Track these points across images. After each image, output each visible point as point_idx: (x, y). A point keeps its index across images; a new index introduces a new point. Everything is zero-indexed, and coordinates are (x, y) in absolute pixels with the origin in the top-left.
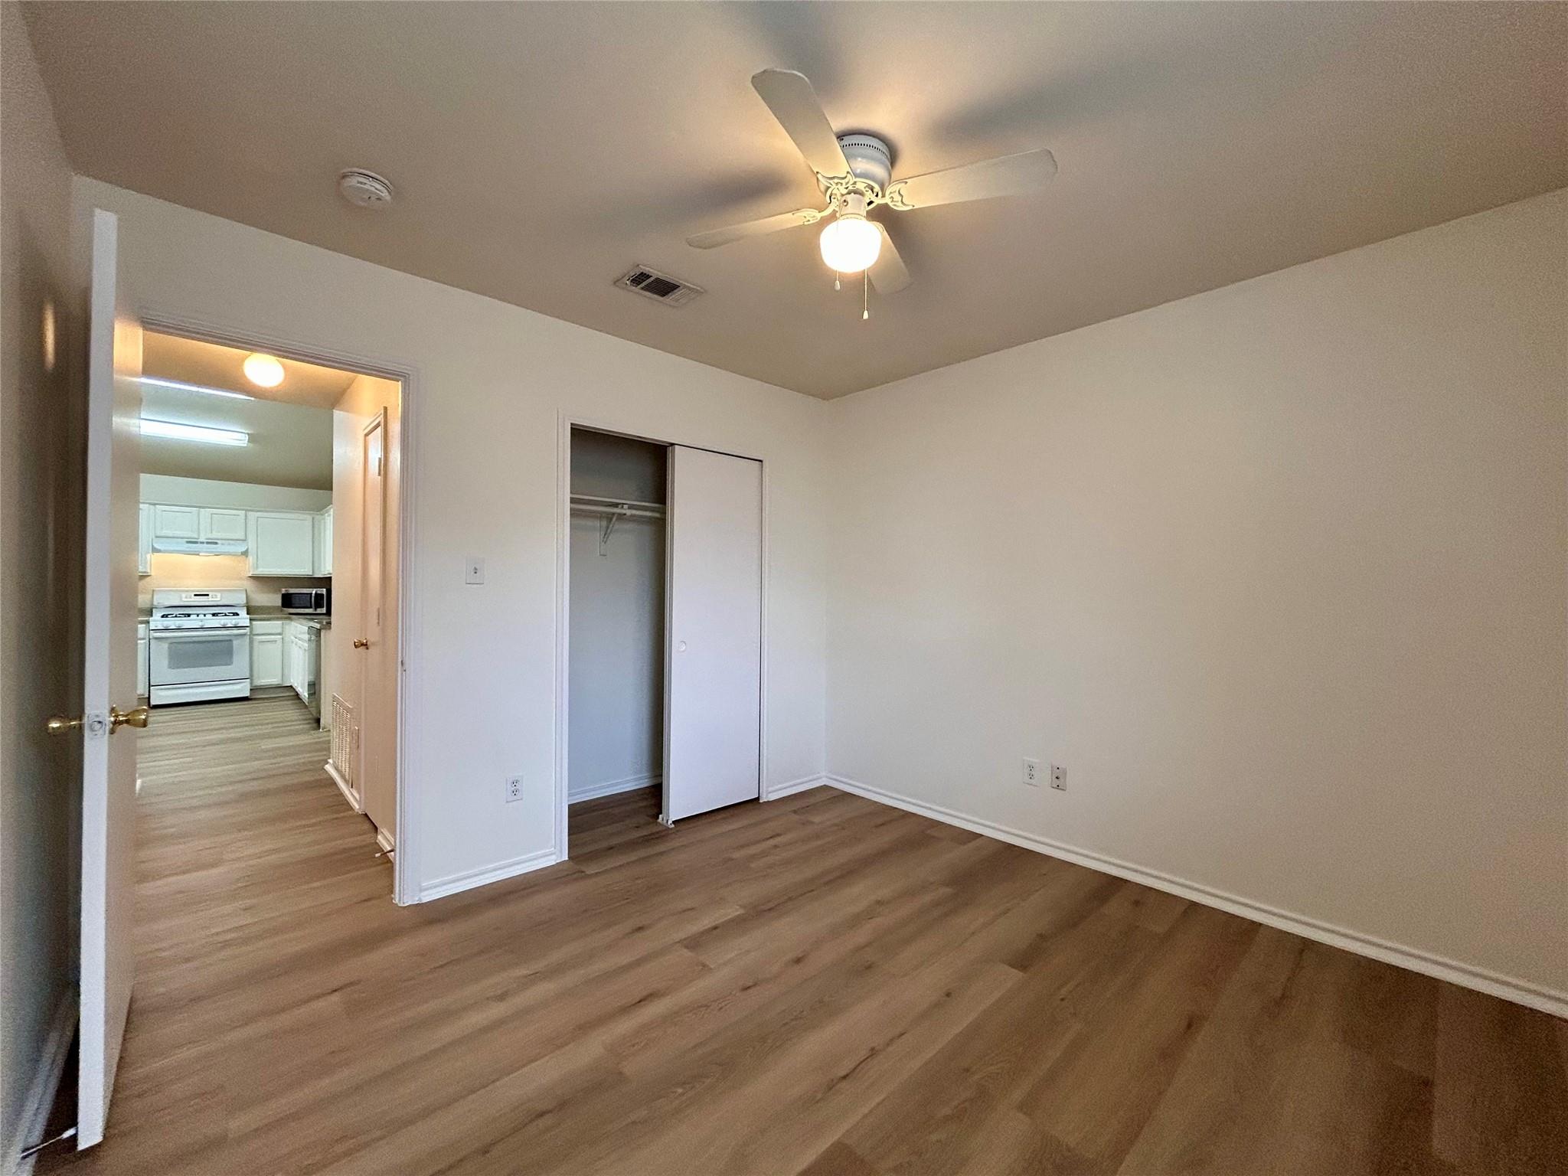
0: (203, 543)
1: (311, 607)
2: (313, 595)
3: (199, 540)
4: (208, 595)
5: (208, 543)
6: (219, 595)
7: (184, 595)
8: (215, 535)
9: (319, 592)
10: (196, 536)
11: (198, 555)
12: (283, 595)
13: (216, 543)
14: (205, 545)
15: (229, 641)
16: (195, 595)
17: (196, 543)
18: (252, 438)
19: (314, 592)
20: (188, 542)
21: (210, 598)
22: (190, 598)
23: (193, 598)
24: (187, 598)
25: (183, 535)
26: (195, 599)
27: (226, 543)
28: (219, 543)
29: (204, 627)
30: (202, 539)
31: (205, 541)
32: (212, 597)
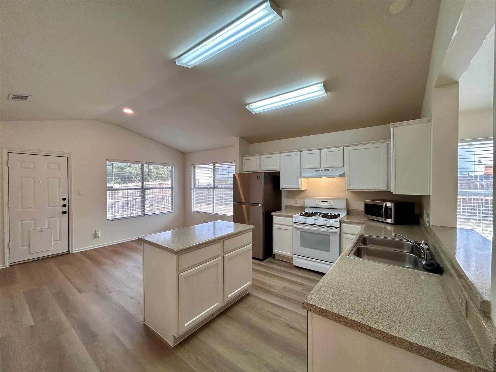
0: (322, 170)
1: (382, 216)
2: (384, 207)
3: (321, 169)
4: (327, 202)
5: (325, 170)
6: (332, 202)
7: (317, 201)
8: (328, 165)
9: (388, 205)
10: (319, 167)
11: (321, 178)
12: (365, 204)
13: (328, 170)
14: (323, 172)
16: (322, 201)
17: (319, 171)
18: (327, 88)
19: (384, 205)
20: (316, 171)
21: (328, 203)
22: (319, 203)
23: (320, 203)
24: (318, 203)
25: (313, 167)
26: (321, 204)
27: (334, 169)
28: (330, 170)
29: (315, 224)
30: (322, 168)
31: (324, 169)
32: (329, 203)
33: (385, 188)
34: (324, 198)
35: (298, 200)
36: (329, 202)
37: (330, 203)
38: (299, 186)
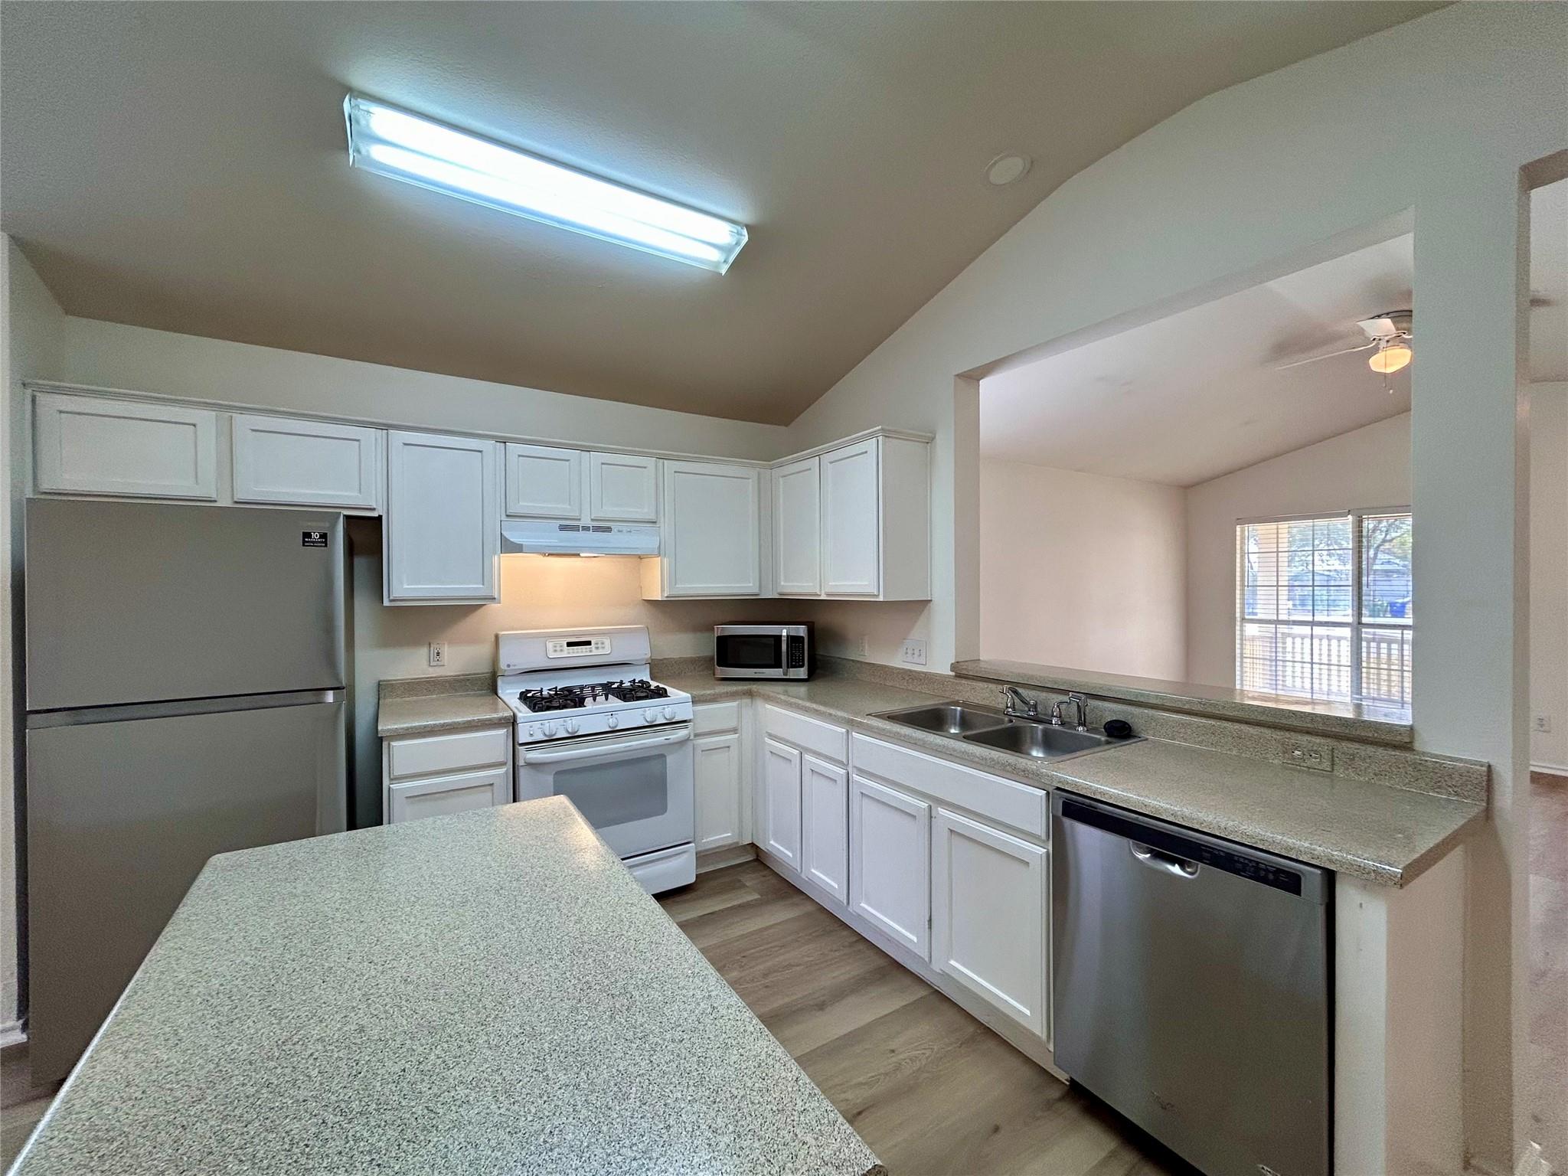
0: (586, 529)
1: (778, 665)
2: (784, 639)
3: (581, 524)
4: (588, 643)
5: (597, 529)
6: (607, 642)
7: (550, 645)
8: (609, 511)
9: (792, 634)
10: (576, 514)
11: (577, 556)
12: (719, 638)
13: (608, 529)
14: (590, 533)
15: (658, 757)
16: (569, 644)
17: (575, 528)
19: (784, 633)
20: (563, 528)
21: (593, 649)
22: (561, 650)
23: (566, 652)
24: (555, 651)
25: (553, 513)
26: (569, 653)
27: (624, 526)
28: (615, 530)
29: (618, 728)
30: (586, 521)
31: (591, 524)
32: (597, 648)
33: (756, 590)
34: (579, 631)
35: (446, 650)
36: (597, 644)
37: (600, 645)
38: (492, 587)
